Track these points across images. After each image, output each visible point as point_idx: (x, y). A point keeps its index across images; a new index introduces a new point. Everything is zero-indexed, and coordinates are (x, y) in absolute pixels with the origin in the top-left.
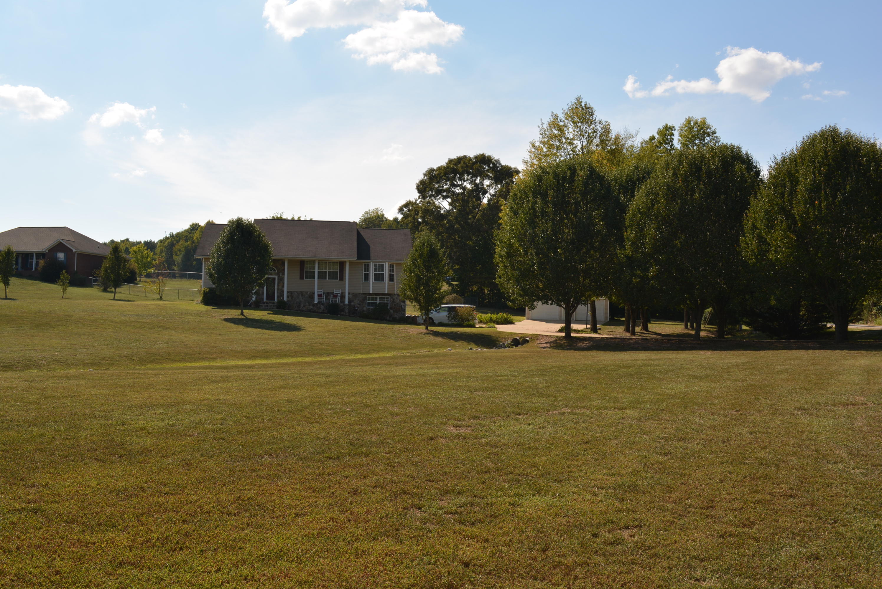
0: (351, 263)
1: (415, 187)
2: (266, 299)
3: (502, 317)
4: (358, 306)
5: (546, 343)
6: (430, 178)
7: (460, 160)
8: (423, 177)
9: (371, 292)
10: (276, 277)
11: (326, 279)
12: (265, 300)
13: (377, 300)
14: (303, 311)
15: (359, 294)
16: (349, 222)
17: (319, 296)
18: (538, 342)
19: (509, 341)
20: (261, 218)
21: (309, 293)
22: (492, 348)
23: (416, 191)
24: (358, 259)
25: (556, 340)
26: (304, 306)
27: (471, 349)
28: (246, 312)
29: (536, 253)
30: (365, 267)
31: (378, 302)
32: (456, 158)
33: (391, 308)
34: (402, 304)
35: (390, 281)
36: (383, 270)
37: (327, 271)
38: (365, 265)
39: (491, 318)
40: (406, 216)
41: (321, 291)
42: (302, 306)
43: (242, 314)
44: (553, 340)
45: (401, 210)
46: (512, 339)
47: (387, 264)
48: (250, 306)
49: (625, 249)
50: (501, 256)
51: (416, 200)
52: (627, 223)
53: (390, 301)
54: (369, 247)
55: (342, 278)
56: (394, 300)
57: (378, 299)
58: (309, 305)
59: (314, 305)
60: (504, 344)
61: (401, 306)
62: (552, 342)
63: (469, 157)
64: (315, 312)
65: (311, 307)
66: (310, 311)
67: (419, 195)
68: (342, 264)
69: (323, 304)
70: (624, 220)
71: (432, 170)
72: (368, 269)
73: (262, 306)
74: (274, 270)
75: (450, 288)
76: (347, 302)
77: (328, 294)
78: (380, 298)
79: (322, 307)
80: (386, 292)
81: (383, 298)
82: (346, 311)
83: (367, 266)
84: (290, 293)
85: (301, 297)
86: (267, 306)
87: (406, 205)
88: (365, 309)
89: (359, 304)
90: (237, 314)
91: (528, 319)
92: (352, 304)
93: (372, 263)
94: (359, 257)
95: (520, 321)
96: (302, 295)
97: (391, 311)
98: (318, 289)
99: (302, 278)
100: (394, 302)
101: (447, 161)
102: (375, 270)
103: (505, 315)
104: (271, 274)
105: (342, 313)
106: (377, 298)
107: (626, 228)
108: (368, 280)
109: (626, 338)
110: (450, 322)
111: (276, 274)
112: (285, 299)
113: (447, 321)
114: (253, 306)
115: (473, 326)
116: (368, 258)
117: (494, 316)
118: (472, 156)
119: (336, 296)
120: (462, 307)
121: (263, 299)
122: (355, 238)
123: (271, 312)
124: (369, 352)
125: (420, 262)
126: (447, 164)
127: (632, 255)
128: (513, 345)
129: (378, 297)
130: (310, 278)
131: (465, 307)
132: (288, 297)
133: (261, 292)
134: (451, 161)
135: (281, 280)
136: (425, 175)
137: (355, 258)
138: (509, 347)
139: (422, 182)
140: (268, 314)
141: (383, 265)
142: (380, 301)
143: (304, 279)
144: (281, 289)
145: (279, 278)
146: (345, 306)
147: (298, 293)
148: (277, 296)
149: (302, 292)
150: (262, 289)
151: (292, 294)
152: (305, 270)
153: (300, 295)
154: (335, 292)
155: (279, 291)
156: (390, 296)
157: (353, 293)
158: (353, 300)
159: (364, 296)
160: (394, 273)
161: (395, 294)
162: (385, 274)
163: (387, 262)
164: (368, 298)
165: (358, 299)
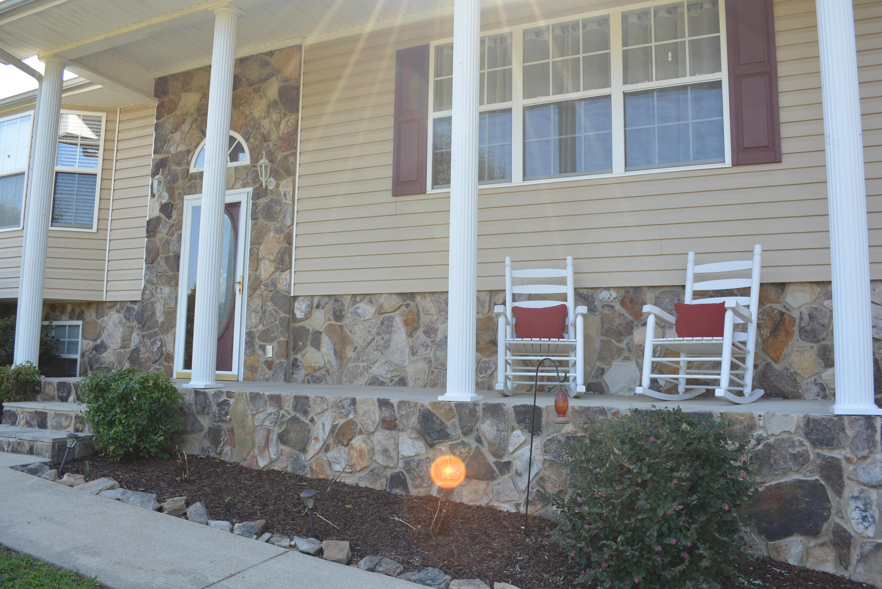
10: (245, 197)
74: (237, 153)
85: (400, 337)
99: (406, 179)
111: (242, 178)
121: (171, 360)
143: (423, 191)
144: (274, 284)
145: (262, 201)
146: (837, 454)
147: (380, 312)
148: (250, 335)
149: (412, 296)
150: (167, 290)
151: (338, 316)
152: (432, 115)
153: (398, 321)
154: (699, 278)
155: (257, 302)
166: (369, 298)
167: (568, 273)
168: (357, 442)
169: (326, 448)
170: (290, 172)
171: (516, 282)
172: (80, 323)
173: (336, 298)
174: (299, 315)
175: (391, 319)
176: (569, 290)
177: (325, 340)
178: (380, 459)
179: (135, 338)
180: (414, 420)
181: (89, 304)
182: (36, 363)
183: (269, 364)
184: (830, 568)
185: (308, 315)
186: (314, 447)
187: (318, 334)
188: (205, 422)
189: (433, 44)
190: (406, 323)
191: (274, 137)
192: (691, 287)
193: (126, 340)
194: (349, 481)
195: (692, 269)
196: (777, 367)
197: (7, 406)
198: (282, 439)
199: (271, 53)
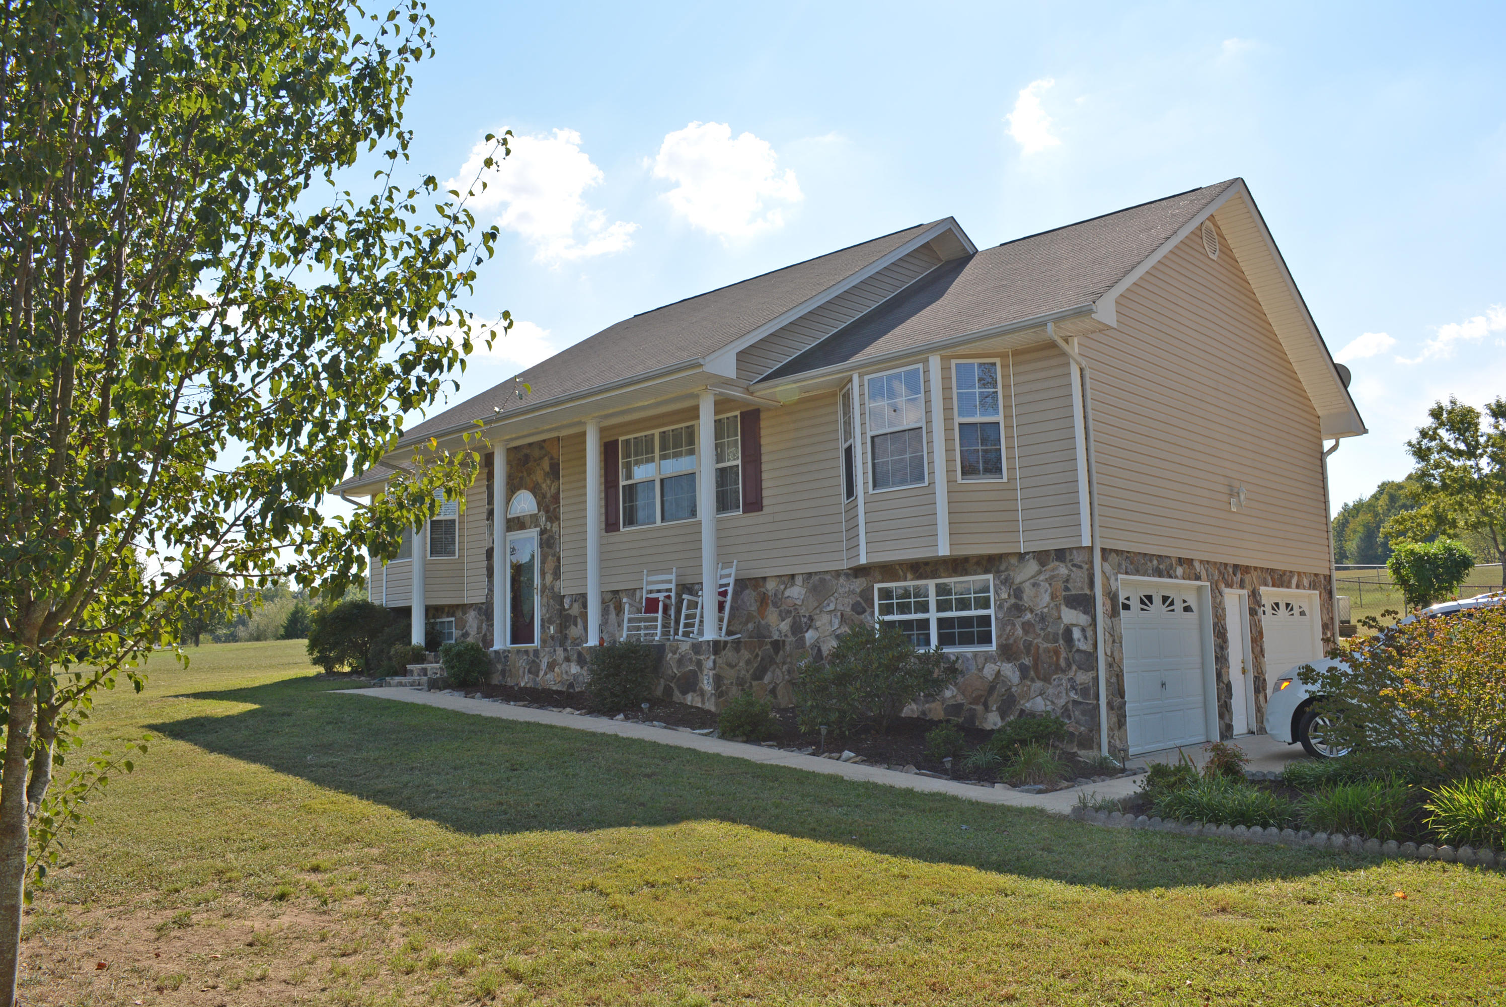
2: (512, 642)
9: (862, 560)
10: (536, 534)
13: (924, 608)
15: (838, 574)
30: (845, 411)
31: (933, 615)
34: (1070, 616)
35: (968, 470)
38: (845, 400)
47: (934, 362)
53: (1000, 607)
55: (757, 498)
56: (1018, 593)
57: (933, 599)
59: (586, 656)
61: (1068, 631)
65: (574, 669)
68: (754, 422)
72: (851, 422)
74: (531, 506)
76: (709, 633)
78: (939, 589)
80: (944, 550)
81: (962, 588)
89: (838, 638)
93: (856, 380)
97: (1008, 670)
99: (613, 522)
100: (1018, 609)
102: (877, 418)
104: (522, 525)
105: (691, 699)
106: (925, 591)
108: (854, 489)
129: (931, 585)
130: (640, 520)
135: (549, 545)
141: (914, 379)
142: (942, 606)
143: (619, 530)
144: (553, 588)
145: (545, 536)
146: (702, 657)
148: (542, 620)
152: (622, 483)
153: (612, 607)
155: (545, 600)
156: (997, 572)
157: (810, 574)
158: (811, 619)
159: (858, 584)
160: (1000, 418)
161: (1021, 556)
162: (929, 432)
163: (933, 350)
164: (886, 594)
165: (832, 607)
167: (673, 577)
168: (557, 669)
169: (546, 674)
170: (558, 519)
171: (648, 583)
172: (453, 619)
173: (583, 595)
174: (567, 607)
175: (608, 606)
177: (579, 620)
178: (565, 676)
179: (484, 626)
180: (575, 656)
181: (457, 606)
182: (423, 644)
183: (552, 638)
184: (699, 705)
185: (571, 606)
186: (542, 673)
187: (576, 617)
188: (499, 667)
189: (621, 439)
190: (615, 608)
191: (548, 495)
193: (479, 628)
194: (554, 688)
196: (763, 622)
197: (409, 667)
198: (529, 672)
199: (544, 441)
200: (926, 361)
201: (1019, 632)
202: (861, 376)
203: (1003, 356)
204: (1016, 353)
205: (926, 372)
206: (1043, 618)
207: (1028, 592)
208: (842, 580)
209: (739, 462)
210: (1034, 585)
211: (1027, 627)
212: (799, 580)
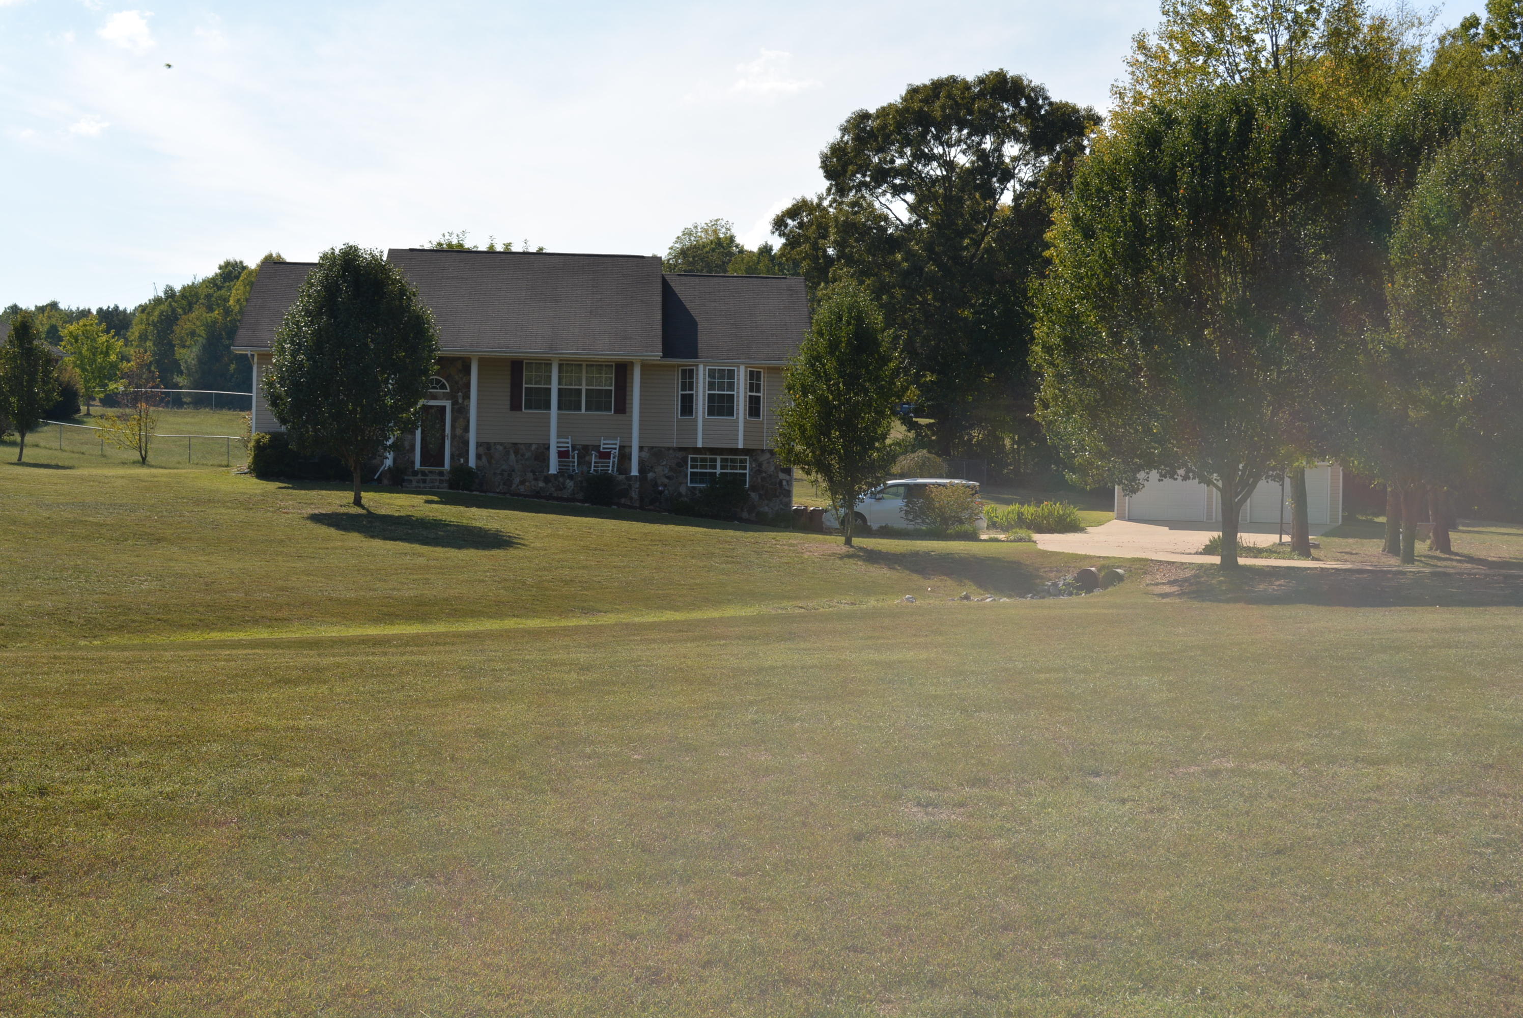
0: (646, 368)
1: (818, 162)
2: (421, 465)
3: (1051, 513)
4: (666, 481)
5: (1171, 583)
6: (857, 138)
7: (938, 86)
8: (838, 135)
9: (700, 445)
10: (448, 404)
11: (580, 409)
12: (417, 465)
13: (715, 467)
14: (519, 495)
15: (669, 449)
16: (642, 257)
17: (562, 454)
18: (1148, 579)
19: (1069, 578)
20: (407, 248)
21: (533, 447)
22: (1023, 596)
23: (821, 173)
24: (664, 356)
25: (1196, 576)
26: (522, 482)
27: (967, 598)
28: (368, 497)
29: (1142, 340)
30: (684, 377)
31: (718, 471)
32: (928, 83)
33: (753, 488)
34: (782, 476)
35: (751, 415)
36: (731, 386)
37: (584, 388)
38: (684, 371)
39: (1020, 515)
40: (792, 242)
41: (568, 443)
42: (517, 480)
43: (358, 502)
44: (1188, 574)
45: (779, 224)
46: (1078, 570)
47: (742, 368)
48: (379, 480)
49: (1388, 329)
50: (1048, 349)
51: (821, 199)
52: (1394, 256)
53: (751, 470)
54: (693, 324)
55: (622, 407)
56: (760, 465)
57: (719, 464)
58: (536, 479)
59: (547, 479)
60: (1055, 585)
61: (781, 481)
62: (1186, 580)
63: (965, 82)
64: (550, 497)
65: (541, 484)
66: (537, 494)
67: (827, 183)
68: (622, 370)
69: (571, 477)
70: (1387, 248)
71: (864, 116)
72: (691, 384)
73: (411, 481)
74: (443, 387)
75: (912, 435)
76: (635, 472)
77: (584, 451)
78: (722, 460)
79: (570, 484)
80: (741, 446)
81: (732, 461)
82: (634, 494)
83: (688, 377)
84: (485, 448)
85: (512, 457)
86: (424, 481)
87: (793, 212)
88: (683, 490)
89: (668, 478)
90: (345, 501)
91: (1121, 517)
92: (650, 475)
93: (701, 367)
94: (669, 350)
95: (1099, 523)
96: (516, 453)
97: (754, 495)
98: (559, 436)
99: (515, 406)
100: (759, 471)
101: (903, 93)
102: (711, 386)
103: (1058, 508)
104: (434, 397)
105: (624, 501)
106: (715, 460)
107: (1392, 271)
108: (691, 413)
109: (1389, 572)
110: (911, 527)
111: (446, 397)
112: (472, 463)
113: (901, 524)
114: (385, 482)
115: (973, 537)
116: (692, 352)
117: (1029, 510)
118: (970, 78)
119: (606, 455)
120: (944, 485)
121: (413, 463)
122: (658, 299)
123: (436, 498)
124: (694, 606)
125: (830, 364)
126: (905, 99)
127: (1407, 345)
128: (1080, 589)
129: (719, 458)
130: (538, 407)
131: (952, 485)
132: (479, 457)
133: (407, 444)
134: (914, 91)
135: (461, 412)
136: (845, 130)
137: (656, 354)
138: (1071, 594)
139: (837, 150)
140: (427, 502)
141: (731, 373)
142: (722, 467)
143: (521, 410)
144: (463, 437)
145: (456, 407)
146: (631, 482)
147: (505, 448)
148: (452, 454)
149: (516, 444)
150: (410, 436)
151: (489, 449)
152: (525, 386)
153: (512, 452)
154: (604, 444)
155: (456, 443)
156: (751, 456)
157: (653, 448)
158: (652, 467)
159: (680, 454)
160: (761, 395)
161: (763, 451)
162: (738, 397)
163: (743, 364)
164: (693, 460)
165: (664, 463)
166: (501, 444)
167: (569, 441)
169: (518, 486)
173: (488, 443)
175: (510, 451)
176: (570, 445)
178: (534, 488)
180: (541, 478)
184: (629, 504)
188: (477, 481)
189: (525, 361)
190: (514, 452)
191: (461, 383)
192: (602, 446)
195: (602, 442)
198: (504, 484)
200: (738, 367)
201: (759, 480)
202: (705, 366)
203: (764, 368)
204: (769, 368)
205: (738, 371)
206: (770, 476)
207: (765, 466)
208: (671, 452)
209: (613, 388)
210: (768, 463)
211: (763, 479)
212: (646, 449)
